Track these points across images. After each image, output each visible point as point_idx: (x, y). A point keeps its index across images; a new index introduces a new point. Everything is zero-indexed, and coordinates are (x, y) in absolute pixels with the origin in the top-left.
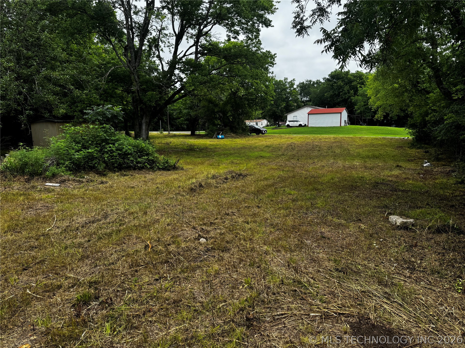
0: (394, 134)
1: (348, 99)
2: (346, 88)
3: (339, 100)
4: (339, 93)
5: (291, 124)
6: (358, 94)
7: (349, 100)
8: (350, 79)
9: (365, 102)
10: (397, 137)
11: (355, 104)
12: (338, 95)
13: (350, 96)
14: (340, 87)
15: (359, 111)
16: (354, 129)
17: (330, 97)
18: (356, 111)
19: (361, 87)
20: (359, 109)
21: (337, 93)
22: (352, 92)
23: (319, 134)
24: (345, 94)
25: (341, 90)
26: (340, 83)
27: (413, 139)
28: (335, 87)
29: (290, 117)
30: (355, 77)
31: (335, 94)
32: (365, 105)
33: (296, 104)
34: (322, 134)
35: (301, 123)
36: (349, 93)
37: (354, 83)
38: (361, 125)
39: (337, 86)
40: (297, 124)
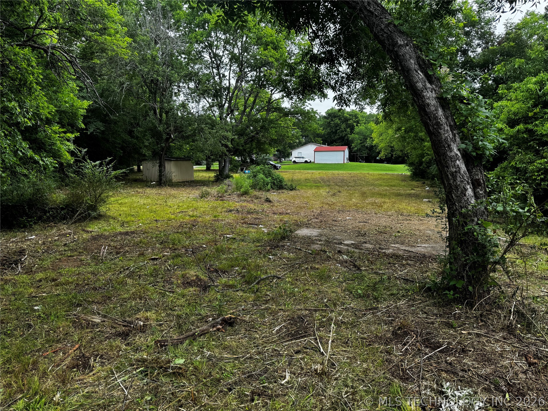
0: (392, 171)
1: (345, 136)
2: (343, 126)
3: (336, 137)
4: (336, 131)
5: (297, 160)
6: (354, 132)
7: (346, 138)
8: (347, 117)
9: (361, 140)
10: (396, 173)
11: (352, 141)
12: (335, 133)
13: (346, 134)
14: (337, 125)
15: (356, 148)
16: (357, 166)
17: (328, 134)
18: (353, 148)
19: (357, 125)
20: (356, 146)
21: (334, 130)
22: (348, 130)
23: (327, 170)
24: (342, 131)
25: (338, 128)
26: (337, 121)
27: (411, 174)
28: (333, 125)
29: (295, 153)
30: (350, 115)
31: (332, 131)
32: (361, 143)
33: (298, 141)
34: (329, 170)
35: (307, 159)
36: (346, 131)
37: (350, 122)
38: (360, 162)
39: (335, 124)
40: (303, 160)
